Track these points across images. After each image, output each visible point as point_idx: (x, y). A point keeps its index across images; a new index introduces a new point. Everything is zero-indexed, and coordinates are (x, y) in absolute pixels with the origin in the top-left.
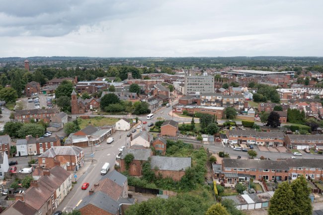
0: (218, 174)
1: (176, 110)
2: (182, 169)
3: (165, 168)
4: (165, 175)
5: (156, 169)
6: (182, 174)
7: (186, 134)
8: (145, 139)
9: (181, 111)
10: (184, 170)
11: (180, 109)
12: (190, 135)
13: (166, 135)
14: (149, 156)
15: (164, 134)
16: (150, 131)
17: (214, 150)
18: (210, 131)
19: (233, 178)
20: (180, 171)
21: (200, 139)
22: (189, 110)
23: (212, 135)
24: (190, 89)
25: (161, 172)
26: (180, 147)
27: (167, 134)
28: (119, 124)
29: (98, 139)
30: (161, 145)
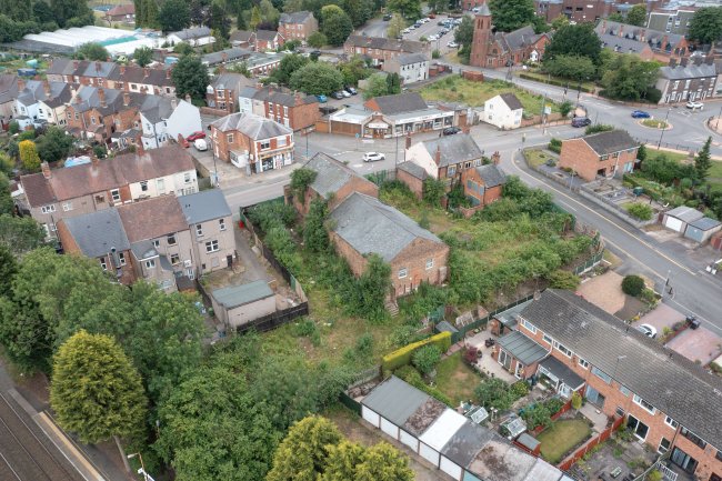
2: (371, 254)
3: (346, 235)
4: (345, 251)
5: (333, 228)
6: (366, 267)
7: (634, 186)
8: (431, 154)
13: (569, 171)
14: (336, 190)
15: (566, 166)
19: (514, 358)
20: (364, 256)
27: (575, 168)
28: (491, 106)
29: (385, 126)
30: (479, 185)
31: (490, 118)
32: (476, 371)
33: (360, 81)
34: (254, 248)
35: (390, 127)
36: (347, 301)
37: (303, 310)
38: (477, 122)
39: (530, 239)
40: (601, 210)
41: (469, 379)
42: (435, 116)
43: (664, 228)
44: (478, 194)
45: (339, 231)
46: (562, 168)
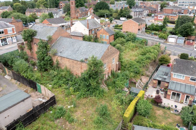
2: (86, 59)
4: (65, 64)
6: (85, 68)
7: (151, 33)
12: (155, 34)
19: (184, 94)
24: (181, 4)
25: (59, 58)
26: (128, 41)
27: (128, 31)
30: (106, 36)
32: (164, 107)
34: (6, 77)
36: (78, 89)
37: (52, 101)
39: (136, 50)
41: (165, 113)
43: (169, 42)
44: (106, 40)
45: (59, 54)
46: (124, 32)
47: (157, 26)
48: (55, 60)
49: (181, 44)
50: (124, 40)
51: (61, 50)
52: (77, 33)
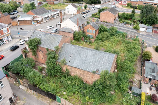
0: (150, 79)
1: (122, 3)
2: (97, 71)
3: (74, 65)
4: (74, 72)
5: (64, 63)
6: (96, 77)
7: (124, 22)
8: (75, 22)
9: (126, 3)
10: (100, 71)
11: (125, 2)
12: (127, 23)
13: (104, 22)
14: (58, 44)
15: (103, 20)
16: (92, 17)
17: (150, 42)
18: (150, 21)
20: (94, 73)
21: (137, 29)
22: (133, 3)
23: (151, 25)
25: (69, 68)
26: (112, 35)
27: (106, 21)
28: (68, 8)
29: (40, 19)
30: (92, 30)
31: (68, 12)
33: (17, 8)
35: (42, 19)
38: (65, 14)
39: (120, 44)
40: (124, 30)
42: (54, 13)
43: (140, 31)
44: (92, 34)
45: (69, 64)
46: (102, 21)
47: (127, 15)
48: (64, 69)
49: (150, 33)
50: (108, 34)
51: (69, 60)
52: (67, 29)
